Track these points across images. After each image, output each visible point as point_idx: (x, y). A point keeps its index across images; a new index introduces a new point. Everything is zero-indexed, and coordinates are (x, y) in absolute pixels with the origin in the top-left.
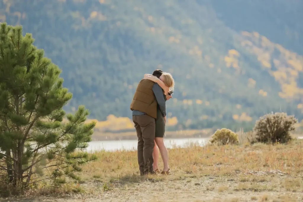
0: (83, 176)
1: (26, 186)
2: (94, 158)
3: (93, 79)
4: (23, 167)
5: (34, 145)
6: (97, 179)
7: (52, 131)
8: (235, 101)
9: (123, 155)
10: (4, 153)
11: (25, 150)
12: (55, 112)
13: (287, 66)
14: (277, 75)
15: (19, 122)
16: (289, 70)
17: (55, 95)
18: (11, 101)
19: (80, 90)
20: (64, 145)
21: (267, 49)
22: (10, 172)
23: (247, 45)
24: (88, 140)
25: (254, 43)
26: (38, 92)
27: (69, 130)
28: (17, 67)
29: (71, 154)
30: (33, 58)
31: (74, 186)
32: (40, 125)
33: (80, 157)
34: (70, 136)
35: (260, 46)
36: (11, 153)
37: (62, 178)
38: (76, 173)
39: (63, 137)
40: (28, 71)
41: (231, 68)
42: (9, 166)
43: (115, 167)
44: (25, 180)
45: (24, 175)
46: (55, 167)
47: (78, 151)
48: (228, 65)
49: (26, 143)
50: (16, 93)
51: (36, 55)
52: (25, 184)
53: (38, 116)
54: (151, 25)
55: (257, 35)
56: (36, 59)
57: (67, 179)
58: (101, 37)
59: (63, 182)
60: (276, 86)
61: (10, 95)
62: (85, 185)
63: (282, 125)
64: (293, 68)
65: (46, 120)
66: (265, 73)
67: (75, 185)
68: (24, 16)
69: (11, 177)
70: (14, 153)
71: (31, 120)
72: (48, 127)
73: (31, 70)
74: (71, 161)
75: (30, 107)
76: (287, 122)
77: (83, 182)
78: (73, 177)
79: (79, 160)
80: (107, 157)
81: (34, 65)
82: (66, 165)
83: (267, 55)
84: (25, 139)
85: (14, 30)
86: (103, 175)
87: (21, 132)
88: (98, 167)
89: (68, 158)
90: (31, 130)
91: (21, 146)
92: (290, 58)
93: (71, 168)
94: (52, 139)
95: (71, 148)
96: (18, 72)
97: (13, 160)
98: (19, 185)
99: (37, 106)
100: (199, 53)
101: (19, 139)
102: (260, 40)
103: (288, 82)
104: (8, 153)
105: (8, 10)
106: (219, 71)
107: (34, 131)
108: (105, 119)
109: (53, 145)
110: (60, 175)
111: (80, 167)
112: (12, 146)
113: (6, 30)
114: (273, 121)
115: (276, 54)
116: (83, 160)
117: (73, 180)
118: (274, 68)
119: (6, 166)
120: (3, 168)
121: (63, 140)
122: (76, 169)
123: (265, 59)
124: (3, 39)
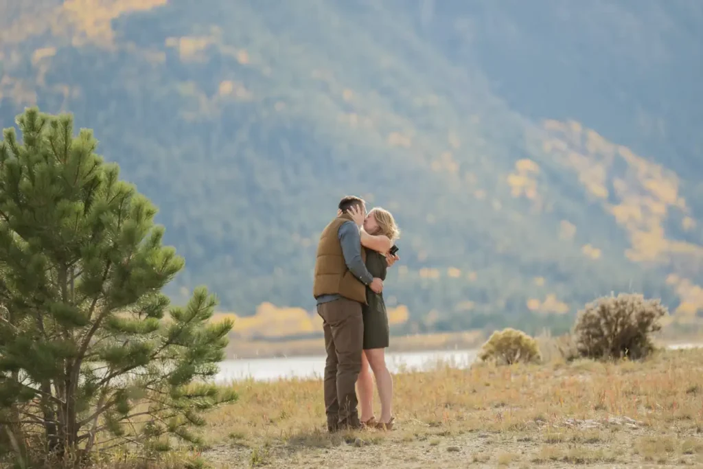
0: (206, 435)
1: (84, 458)
2: (231, 398)
4: (79, 417)
5: (101, 369)
6: (237, 441)
7: (142, 340)
8: (531, 270)
9: (291, 390)
10: (37, 387)
11: (82, 380)
12: (146, 299)
13: (644, 192)
14: (620, 213)
15: (70, 319)
16: (648, 201)
17: (148, 260)
18: (50, 274)
19: (199, 251)
20: (168, 368)
21: (599, 157)
22: (50, 429)
23: (556, 150)
24: (218, 358)
25: (571, 146)
26: (109, 256)
27: (176, 337)
28: (64, 204)
29: (181, 389)
30: (95, 183)
32: (116, 328)
33: (202, 395)
34: (179, 350)
35: (584, 152)
36: (53, 388)
37: (162, 439)
38: (191, 430)
39: (162, 353)
40: (86, 210)
41: (523, 198)
42: (48, 416)
43: (274, 414)
44: (82, 445)
45: (79, 434)
46: (146, 417)
47: (196, 382)
48: (516, 193)
49: (83, 366)
50: (62, 260)
51: (103, 176)
52: (83, 452)
53: (109, 308)
54: (348, 109)
55: (576, 127)
56: (103, 186)
57: (174, 442)
58: (243, 136)
59: (165, 449)
60: (618, 237)
61: (48, 262)
62: (211, 453)
63: (634, 320)
64: (656, 199)
65: (126, 315)
66: (596, 209)
67: (189, 454)
68: (77, 93)
69: (54, 440)
70: (60, 388)
71: (93, 317)
72: (131, 330)
73: (92, 208)
74: (181, 402)
75: (92, 288)
76: (643, 314)
78: (187, 438)
79: (199, 401)
80: (258, 394)
81: (100, 198)
82: (170, 411)
83: (599, 171)
84: (81, 358)
85: (54, 124)
86: (250, 431)
87: (74, 342)
88: (240, 416)
89: (176, 396)
90: (94, 338)
91: (73, 371)
92: (649, 176)
93: (181, 417)
94: (139, 356)
95: (181, 377)
96: (65, 213)
97: (58, 403)
99: (107, 285)
100: (453, 167)
101: (70, 357)
102: (584, 138)
103: (644, 228)
104: (46, 389)
105: (40, 80)
106: (497, 205)
107: (103, 340)
108: (251, 313)
109: (141, 370)
110: (158, 433)
111: (200, 415)
112: (54, 373)
113: (38, 122)
114: (613, 312)
115: (619, 167)
116: (208, 401)
117: (185, 445)
118: (614, 198)
119: (41, 416)
120: (35, 420)
121: (163, 358)
122: (192, 421)
123: (593, 180)
124: (30, 142)
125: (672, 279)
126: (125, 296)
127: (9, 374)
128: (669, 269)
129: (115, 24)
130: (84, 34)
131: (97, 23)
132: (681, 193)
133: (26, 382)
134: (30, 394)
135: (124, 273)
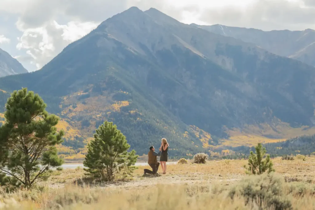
0: (133, 174)
1: (113, 178)
2: (137, 168)
3: (138, 141)
4: (113, 171)
5: (116, 163)
7: (123, 158)
8: (187, 149)
10: (106, 166)
11: (113, 165)
12: (124, 152)
13: (205, 137)
14: (201, 140)
15: (112, 155)
16: (206, 138)
17: (124, 146)
18: (108, 148)
20: (127, 163)
21: (198, 131)
22: (108, 173)
23: (191, 130)
24: (135, 162)
25: (194, 129)
26: (118, 145)
27: (129, 158)
28: (111, 136)
29: (129, 167)
30: (116, 133)
31: (131, 178)
32: (118, 156)
34: (129, 160)
35: (196, 130)
37: (126, 175)
38: (131, 173)
41: (186, 137)
42: (108, 171)
44: (113, 176)
45: (113, 174)
46: (124, 171)
47: (132, 166)
48: (185, 136)
49: (114, 163)
50: (110, 145)
52: (113, 177)
53: (118, 153)
54: (158, 122)
55: (195, 126)
56: (118, 134)
57: (128, 175)
58: (141, 126)
59: (126, 176)
60: (201, 144)
61: (108, 146)
64: (207, 138)
65: (120, 155)
66: (197, 139)
69: (109, 175)
70: (110, 166)
71: (115, 155)
72: (122, 157)
73: (116, 137)
75: (115, 150)
76: (204, 156)
77: (133, 177)
78: (130, 174)
79: (132, 169)
82: (127, 170)
83: (198, 133)
84: (113, 161)
85: (110, 124)
87: (112, 159)
89: (128, 168)
90: (116, 158)
91: (112, 164)
92: (206, 134)
93: (129, 172)
94: (123, 161)
95: (129, 165)
96: (111, 138)
97: (109, 168)
98: (111, 177)
99: (118, 150)
100: (175, 132)
101: (111, 161)
102: (196, 128)
103: (205, 143)
104: (107, 167)
105: (108, 117)
106: (181, 138)
108: (142, 155)
109: (123, 164)
111: (133, 171)
112: (109, 164)
113: (107, 123)
114: (200, 156)
115: (201, 133)
116: (134, 169)
117: (130, 176)
118: (200, 138)
119: (107, 171)
120: (106, 171)
121: (126, 162)
122: (131, 172)
123: (197, 135)
124: (106, 126)
125: (209, 151)
126: (121, 151)
127: (102, 164)
128: (209, 149)
129: (120, 108)
130: (115, 110)
131: (117, 108)
132: (211, 137)
133: (104, 165)
134: (105, 167)
135: (120, 148)
